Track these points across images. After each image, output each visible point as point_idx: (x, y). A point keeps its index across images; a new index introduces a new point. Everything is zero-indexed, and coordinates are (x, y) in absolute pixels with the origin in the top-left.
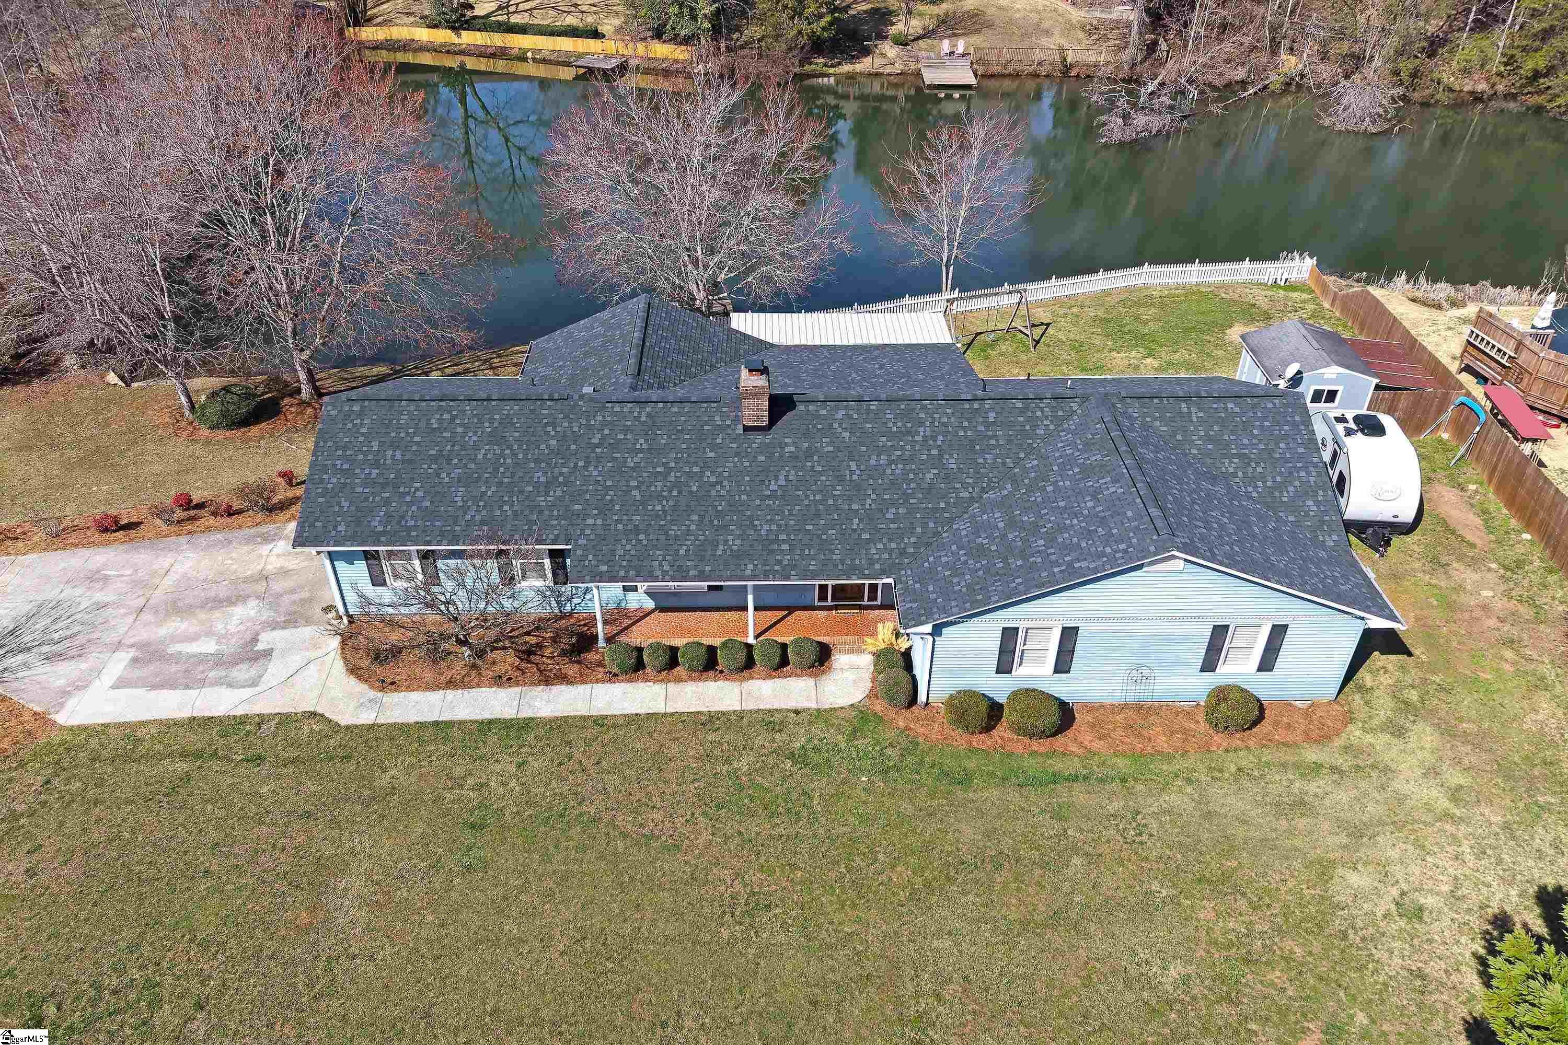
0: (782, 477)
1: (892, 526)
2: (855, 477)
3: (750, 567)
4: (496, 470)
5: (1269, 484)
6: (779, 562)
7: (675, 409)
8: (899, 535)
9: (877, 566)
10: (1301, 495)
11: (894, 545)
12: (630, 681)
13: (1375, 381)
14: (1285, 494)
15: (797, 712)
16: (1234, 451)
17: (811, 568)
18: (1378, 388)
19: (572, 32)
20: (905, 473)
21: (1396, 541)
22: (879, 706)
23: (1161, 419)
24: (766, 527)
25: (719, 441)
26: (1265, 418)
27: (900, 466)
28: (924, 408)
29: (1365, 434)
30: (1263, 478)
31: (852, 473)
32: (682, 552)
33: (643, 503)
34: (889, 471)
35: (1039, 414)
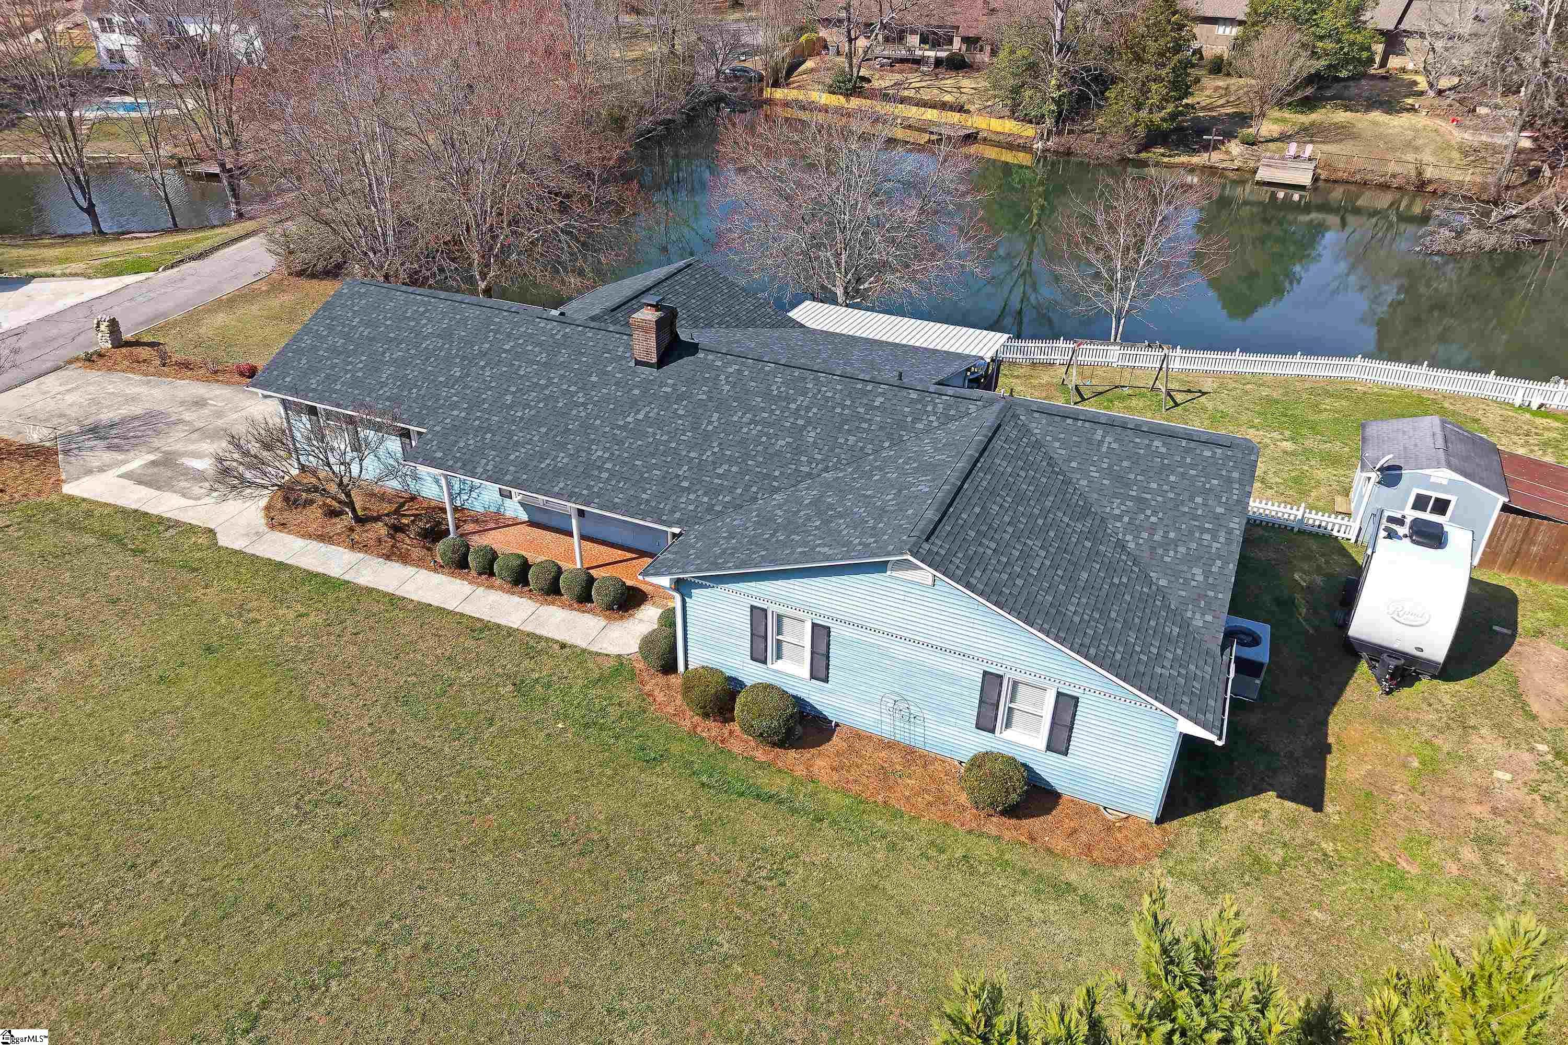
0: (643, 413)
1: (716, 481)
2: (710, 428)
3: (561, 485)
4: (427, 359)
5: (1156, 538)
6: (589, 487)
7: (590, 335)
8: (718, 491)
9: (677, 515)
10: (1191, 560)
11: (706, 499)
12: (452, 574)
13: (1502, 499)
14: (1172, 553)
15: (563, 646)
16: (1134, 493)
17: (616, 500)
18: (1506, 508)
19: (944, 106)
20: (761, 433)
21: (1424, 684)
22: (640, 665)
23: (1063, 442)
24: (600, 453)
25: (609, 369)
26: (1192, 466)
27: (759, 428)
28: (816, 379)
29: (1413, 541)
30: (1153, 529)
31: (710, 423)
32: (512, 457)
33: (511, 407)
34: (745, 430)
35: (929, 408)
